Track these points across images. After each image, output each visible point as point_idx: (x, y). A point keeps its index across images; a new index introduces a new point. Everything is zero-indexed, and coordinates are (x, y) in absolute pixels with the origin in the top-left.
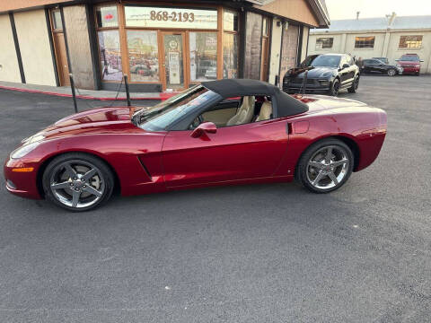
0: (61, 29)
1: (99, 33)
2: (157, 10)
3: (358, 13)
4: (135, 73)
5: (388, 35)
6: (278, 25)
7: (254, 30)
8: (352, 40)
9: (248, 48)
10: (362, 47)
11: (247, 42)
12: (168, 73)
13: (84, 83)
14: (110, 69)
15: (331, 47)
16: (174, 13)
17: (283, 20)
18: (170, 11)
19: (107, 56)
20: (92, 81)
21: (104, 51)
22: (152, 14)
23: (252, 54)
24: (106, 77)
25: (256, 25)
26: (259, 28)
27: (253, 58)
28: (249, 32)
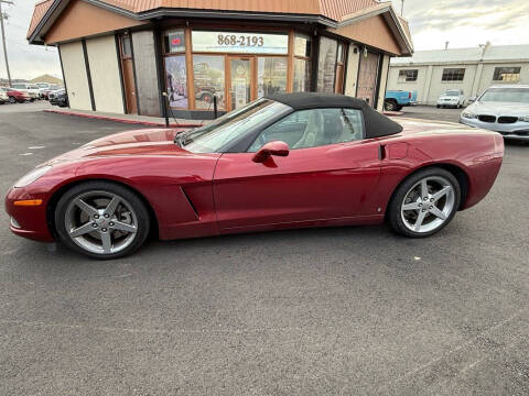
0: (130, 56)
1: (167, 59)
2: (225, 34)
3: (447, 43)
4: (200, 99)
5: (480, 66)
6: (355, 52)
7: (327, 56)
8: (440, 72)
9: (321, 76)
10: (449, 79)
11: (320, 68)
12: (234, 100)
13: (150, 110)
14: (176, 96)
15: (415, 79)
16: (243, 38)
17: (360, 47)
18: (238, 35)
19: (174, 83)
20: (158, 108)
21: (170, 77)
22: (220, 38)
23: (325, 81)
24: (172, 104)
25: (330, 51)
26: (334, 54)
27: (325, 86)
28: (322, 59)
